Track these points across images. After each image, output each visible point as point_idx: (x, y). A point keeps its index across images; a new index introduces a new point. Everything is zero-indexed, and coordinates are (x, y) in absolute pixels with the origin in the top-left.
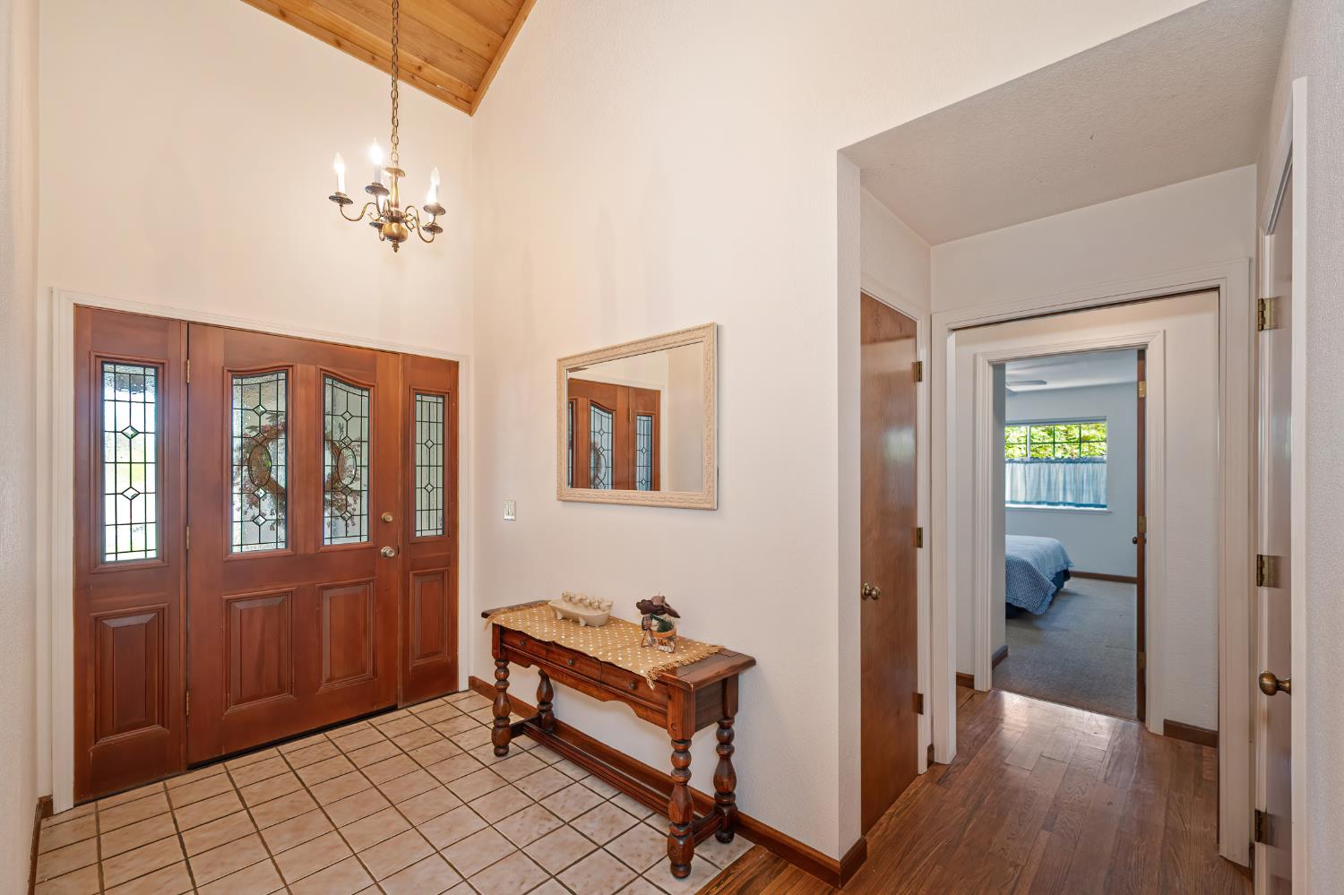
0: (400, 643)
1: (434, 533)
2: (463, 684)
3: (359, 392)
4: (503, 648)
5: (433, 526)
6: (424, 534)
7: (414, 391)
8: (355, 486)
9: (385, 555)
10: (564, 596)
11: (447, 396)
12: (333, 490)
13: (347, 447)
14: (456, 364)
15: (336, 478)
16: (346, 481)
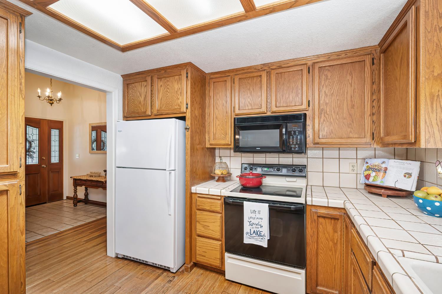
0: (47, 188)
1: (56, 162)
2: (65, 198)
3: (36, 129)
4: (75, 184)
5: (56, 160)
6: (54, 162)
7: (51, 128)
8: (35, 151)
9: (43, 167)
10: (90, 173)
11: (60, 129)
12: (29, 152)
13: (33, 142)
14: (62, 122)
15: (29, 149)
16: (32, 149)
